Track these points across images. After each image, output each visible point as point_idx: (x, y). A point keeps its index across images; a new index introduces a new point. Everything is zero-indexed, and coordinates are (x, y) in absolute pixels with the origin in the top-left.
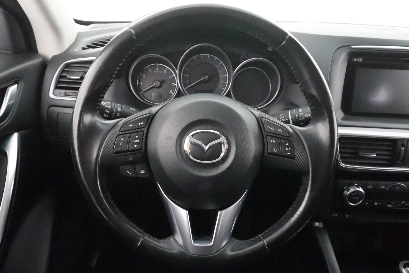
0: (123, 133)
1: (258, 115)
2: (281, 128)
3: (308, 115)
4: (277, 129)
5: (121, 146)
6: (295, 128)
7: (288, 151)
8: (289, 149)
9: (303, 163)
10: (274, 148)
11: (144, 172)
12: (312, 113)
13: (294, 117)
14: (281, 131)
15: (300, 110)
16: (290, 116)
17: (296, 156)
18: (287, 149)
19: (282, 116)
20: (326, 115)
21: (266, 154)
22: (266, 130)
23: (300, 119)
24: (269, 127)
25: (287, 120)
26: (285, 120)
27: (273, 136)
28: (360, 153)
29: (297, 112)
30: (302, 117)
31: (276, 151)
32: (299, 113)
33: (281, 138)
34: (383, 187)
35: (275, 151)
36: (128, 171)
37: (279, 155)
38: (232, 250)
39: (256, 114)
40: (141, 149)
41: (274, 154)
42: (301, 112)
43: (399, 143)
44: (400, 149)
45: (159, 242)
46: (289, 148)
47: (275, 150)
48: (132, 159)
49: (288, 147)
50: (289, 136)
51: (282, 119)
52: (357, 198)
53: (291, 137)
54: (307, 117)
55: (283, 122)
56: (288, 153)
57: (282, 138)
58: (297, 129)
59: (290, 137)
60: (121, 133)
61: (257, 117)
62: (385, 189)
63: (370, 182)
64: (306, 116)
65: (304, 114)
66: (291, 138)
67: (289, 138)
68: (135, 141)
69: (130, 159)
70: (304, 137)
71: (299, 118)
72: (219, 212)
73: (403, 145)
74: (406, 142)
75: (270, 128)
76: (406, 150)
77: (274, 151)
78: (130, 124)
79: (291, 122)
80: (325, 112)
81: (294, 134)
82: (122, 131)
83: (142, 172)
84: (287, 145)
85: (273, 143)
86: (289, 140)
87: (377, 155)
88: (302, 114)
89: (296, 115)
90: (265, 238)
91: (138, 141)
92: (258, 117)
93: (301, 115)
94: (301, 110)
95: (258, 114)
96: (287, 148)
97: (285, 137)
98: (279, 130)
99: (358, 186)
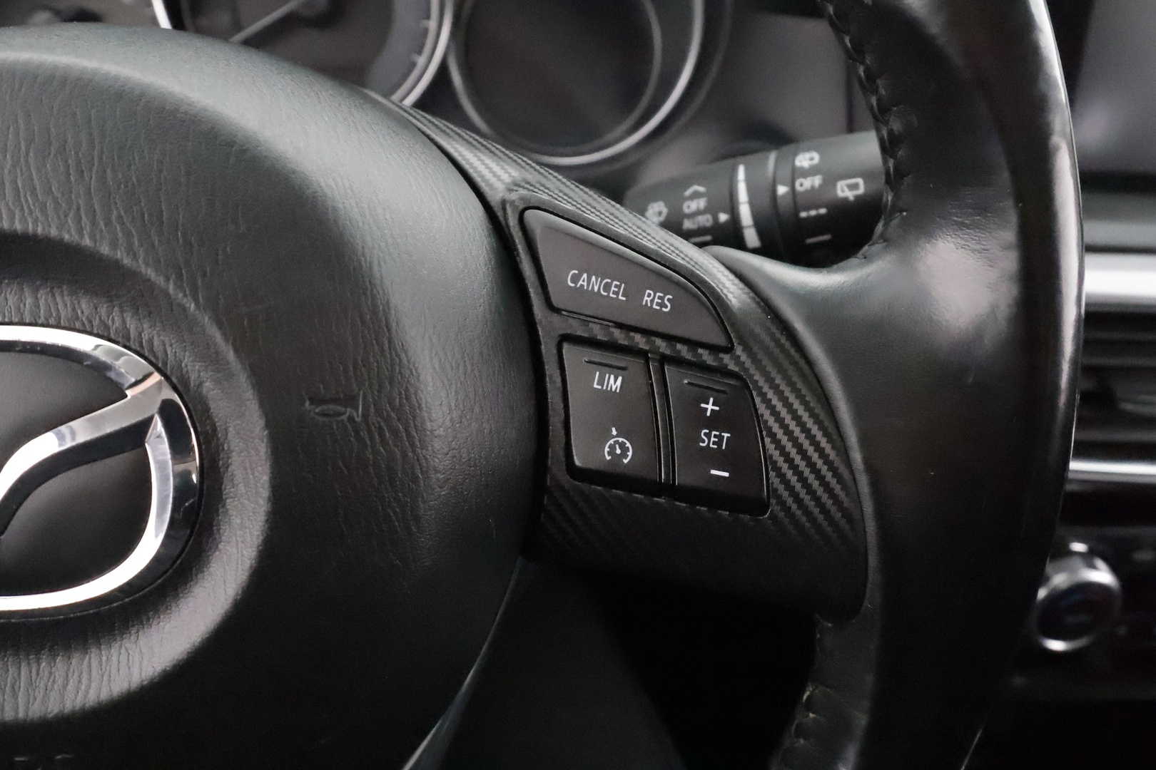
1: (500, 186)
2: (661, 282)
3: (854, 187)
4: (634, 294)
6: (758, 271)
7: (718, 458)
8: (719, 443)
9: (817, 499)
10: (614, 432)
12: (891, 163)
13: (765, 202)
14: (662, 305)
15: (805, 160)
16: (743, 195)
17: (776, 490)
18: (708, 439)
19: (696, 195)
20: (1005, 176)
21: (557, 471)
22: (556, 301)
23: (803, 214)
24: (576, 279)
25: (723, 217)
26: (716, 219)
27: (611, 347)
29: (785, 172)
30: (812, 199)
31: (630, 454)
32: (796, 173)
33: (664, 360)
35: (624, 454)
37: (654, 488)
39: (493, 180)
41: (611, 476)
42: (810, 172)
46: (726, 435)
47: (622, 446)
49: (714, 422)
50: (719, 339)
51: (698, 212)
53: (739, 350)
54: (846, 199)
56: (714, 472)
57: (678, 361)
59: (729, 350)
61: (495, 197)
63: (1146, 532)
64: (843, 191)
65: (830, 181)
66: (737, 359)
67: (726, 358)
70: (834, 352)
71: (796, 210)
75: (583, 281)
77: (617, 459)
79: (751, 238)
80: (996, 153)
81: (759, 327)
84: (710, 406)
85: (609, 394)
86: (723, 372)
88: (817, 181)
89: (782, 190)
92: (503, 203)
93: (813, 187)
94: (808, 155)
95: (506, 177)
96: (707, 435)
97: (693, 344)
98: (651, 298)
99: (1088, 559)
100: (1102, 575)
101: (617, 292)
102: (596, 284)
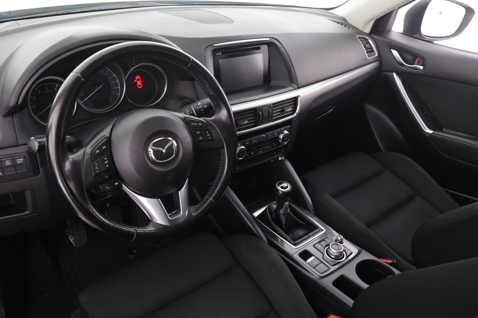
0: (94, 159)
2: (200, 122)
3: (206, 106)
5: (97, 170)
6: (207, 119)
10: (200, 137)
11: (117, 184)
13: (196, 110)
14: (201, 124)
16: (193, 110)
17: (215, 138)
18: (208, 135)
19: (187, 111)
22: (191, 126)
24: (192, 124)
25: (192, 113)
26: (191, 113)
27: (197, 129)
28: (238, 123)
29: (197, 105)
30: (201, 108)
33: (202, 129)
34: (254, 141)
36: (107, 187)
37: (205, 141)
38: (195, 212)
39: (179, 116)
40: (111, 167)
41: (201, 141)
42: (200, 105)
43: (258, 109)
44: (259, 113)
45: (146, 228)
48: (107, 177)
49: (208, 134)
50: (206, 126)
51: (188, 113)
52: (243, 153)
54: (206, 108)
55: (189, 115)
56: (209, 138)
57: (203, 129)
58: (208, 120)
60: (93, 160)
62: (256, 142)
63: (247, 140)
66: (208, 127)
68: (106, 162)
69: (106, 177)
70: (214, 124)
71: (200, 110)
72: (179, 192)
73: (260, 110)
74: (261, 108)
76: (262, 113)
77: (201, 139)
78: (97, 150)
79: (196, 114)
81: (208, 124)
82: (93, 157)
83: (116, 184)
84: (207, 132)
85: (199, 134)
86: (207, 129)
87: (248, 120)
88: (202, 106)
89: (198, 108)
90: (210, 197)
91: (107, 161)
92: (182, 118)
94: (199, 103)
97: (204, 127)
98: (199, 124)
99: (241, 145)
100: (243, 147)
101: (196, 124)
102: (194, 124)
